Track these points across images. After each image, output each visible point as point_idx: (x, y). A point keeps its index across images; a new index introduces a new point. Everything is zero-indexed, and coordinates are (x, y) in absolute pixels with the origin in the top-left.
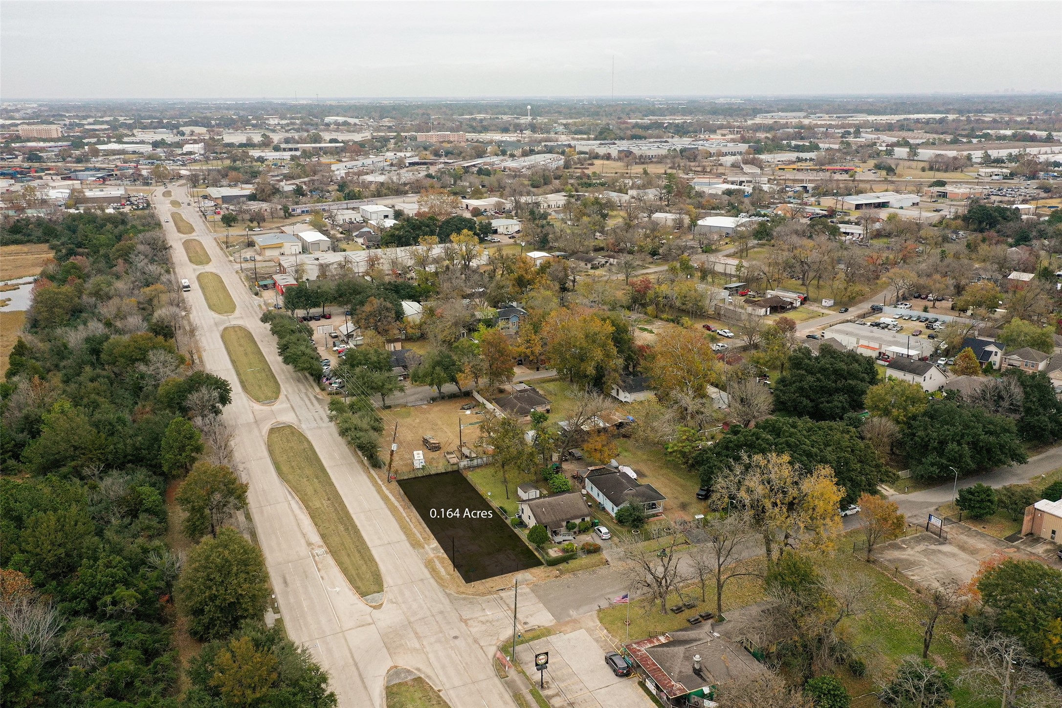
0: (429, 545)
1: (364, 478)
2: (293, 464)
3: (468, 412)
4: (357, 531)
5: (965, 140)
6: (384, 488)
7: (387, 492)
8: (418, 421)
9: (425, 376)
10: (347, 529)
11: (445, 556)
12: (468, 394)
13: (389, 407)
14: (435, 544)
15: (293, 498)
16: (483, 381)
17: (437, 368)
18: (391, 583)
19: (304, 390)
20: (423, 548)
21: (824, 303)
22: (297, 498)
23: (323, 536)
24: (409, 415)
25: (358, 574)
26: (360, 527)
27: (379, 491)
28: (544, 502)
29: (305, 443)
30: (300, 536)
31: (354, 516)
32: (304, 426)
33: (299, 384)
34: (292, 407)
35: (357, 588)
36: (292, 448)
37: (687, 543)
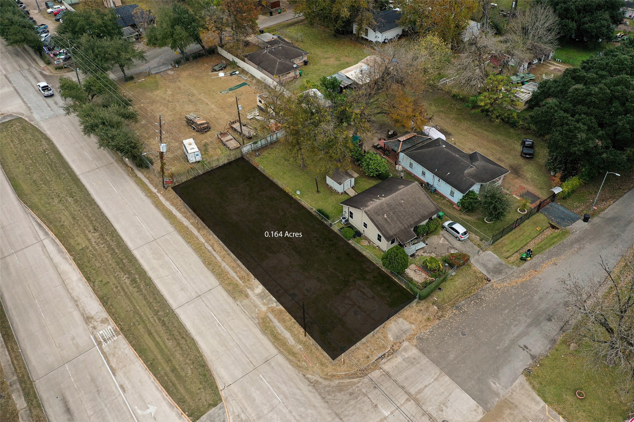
0: (252, 289)
1: (131, 186)
2: (35, 177)
3: (221, 74)
4: (149, 283)
6: (161, 198)
7: (167, 204)
8: (169, 92)
9: (165, 38)
10: (134, 281)
11: (281, 307)
12: (212, 52)
13: (131, 78)
14: (260, 288)
15: (46, 234)
16: (228, 34)
17: (178, 28)
18: (228, 380)
19: (26, 67)
20: (247, 296)
22: (50, 233)
23: (104, 300)
24: (157, 86)
25: (174, 370)
26: (151, 274)
27: (158, 205)
28: (381, 205)
29: (44, 142)
30: (70, 305)
31: (136, 254)
32: (36, 116)
33: (18, 59)
34: (16, 90)
35: (180, 401)
36: (27, 151)
37: (553, 227)
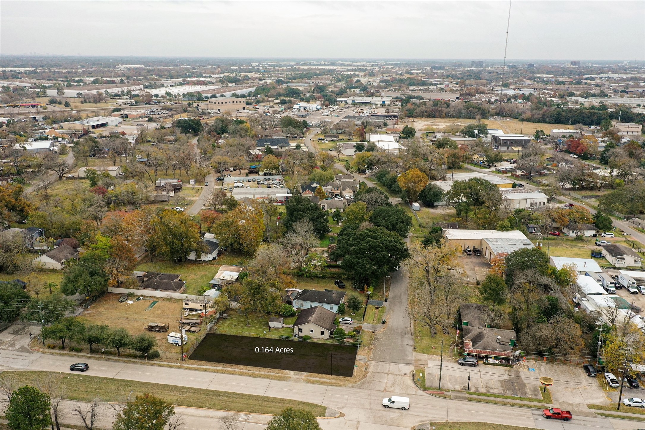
0: (289, 374)
1: (158, 369)
3: (130, 302)
4: (237, 394)
5: (76, 84)
6: (187, 366)
7: (195, 366)
10: (228, 397)
11: (309, 373)
12: (103, 293)
14: (292, 372)
20: (290, 377)
21: (191, 182)
23: (224, 409)
24: (90, 322)
26: (231, 391)
27: (191, 369)
28: (315, 318)
29: (54, 375)
30: (206, 419)
32: (16, 366)
37: (377, 308)
